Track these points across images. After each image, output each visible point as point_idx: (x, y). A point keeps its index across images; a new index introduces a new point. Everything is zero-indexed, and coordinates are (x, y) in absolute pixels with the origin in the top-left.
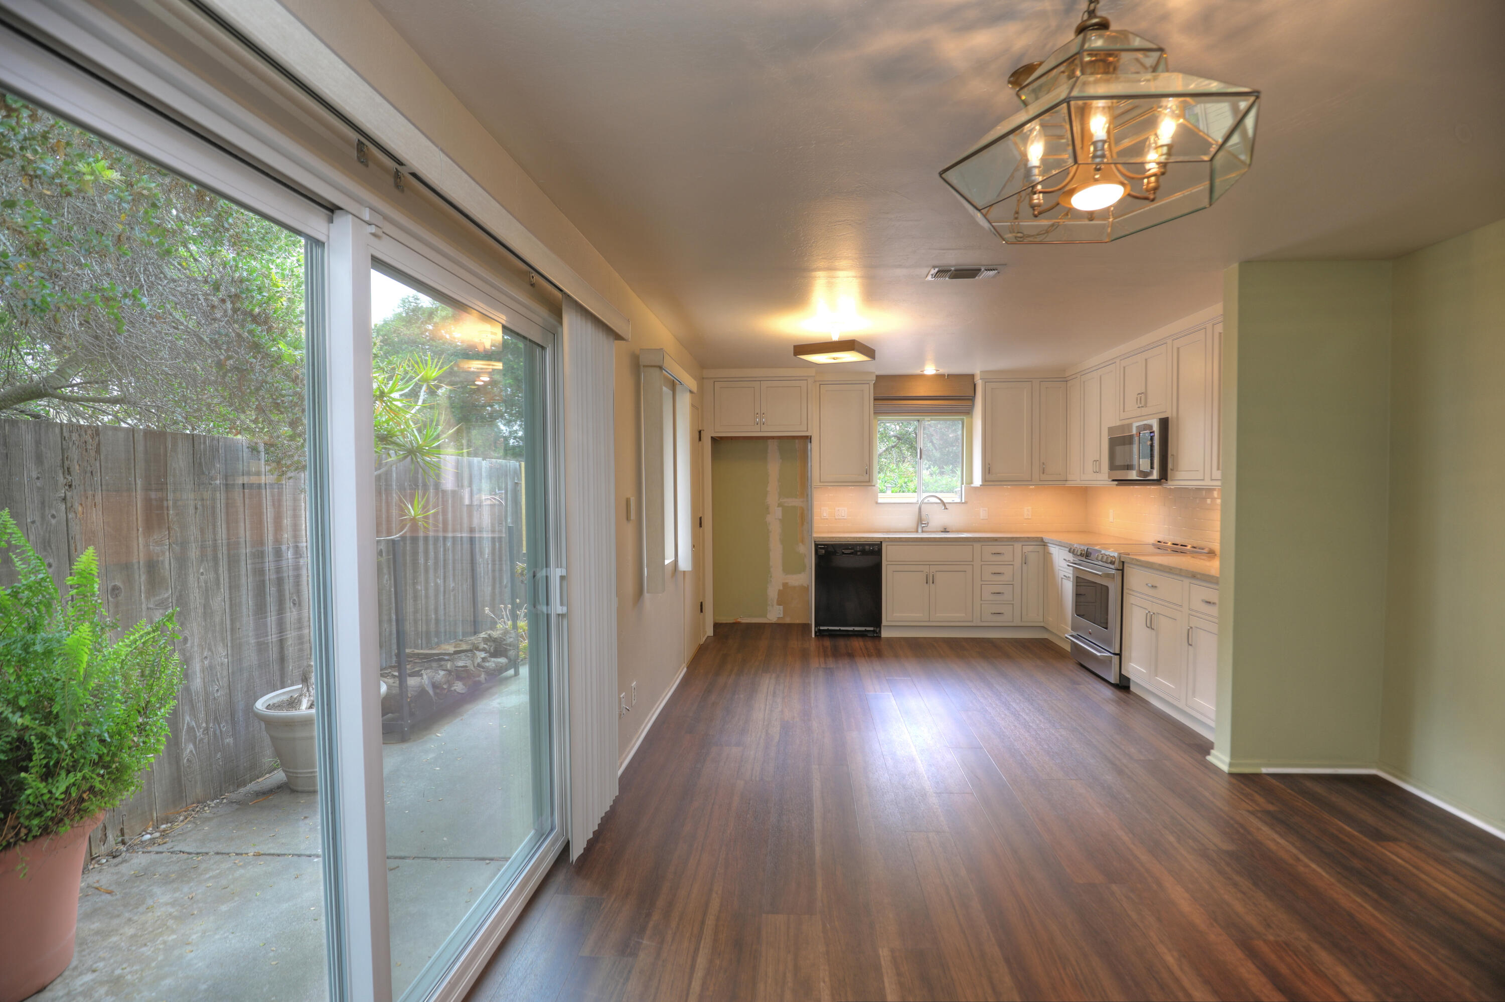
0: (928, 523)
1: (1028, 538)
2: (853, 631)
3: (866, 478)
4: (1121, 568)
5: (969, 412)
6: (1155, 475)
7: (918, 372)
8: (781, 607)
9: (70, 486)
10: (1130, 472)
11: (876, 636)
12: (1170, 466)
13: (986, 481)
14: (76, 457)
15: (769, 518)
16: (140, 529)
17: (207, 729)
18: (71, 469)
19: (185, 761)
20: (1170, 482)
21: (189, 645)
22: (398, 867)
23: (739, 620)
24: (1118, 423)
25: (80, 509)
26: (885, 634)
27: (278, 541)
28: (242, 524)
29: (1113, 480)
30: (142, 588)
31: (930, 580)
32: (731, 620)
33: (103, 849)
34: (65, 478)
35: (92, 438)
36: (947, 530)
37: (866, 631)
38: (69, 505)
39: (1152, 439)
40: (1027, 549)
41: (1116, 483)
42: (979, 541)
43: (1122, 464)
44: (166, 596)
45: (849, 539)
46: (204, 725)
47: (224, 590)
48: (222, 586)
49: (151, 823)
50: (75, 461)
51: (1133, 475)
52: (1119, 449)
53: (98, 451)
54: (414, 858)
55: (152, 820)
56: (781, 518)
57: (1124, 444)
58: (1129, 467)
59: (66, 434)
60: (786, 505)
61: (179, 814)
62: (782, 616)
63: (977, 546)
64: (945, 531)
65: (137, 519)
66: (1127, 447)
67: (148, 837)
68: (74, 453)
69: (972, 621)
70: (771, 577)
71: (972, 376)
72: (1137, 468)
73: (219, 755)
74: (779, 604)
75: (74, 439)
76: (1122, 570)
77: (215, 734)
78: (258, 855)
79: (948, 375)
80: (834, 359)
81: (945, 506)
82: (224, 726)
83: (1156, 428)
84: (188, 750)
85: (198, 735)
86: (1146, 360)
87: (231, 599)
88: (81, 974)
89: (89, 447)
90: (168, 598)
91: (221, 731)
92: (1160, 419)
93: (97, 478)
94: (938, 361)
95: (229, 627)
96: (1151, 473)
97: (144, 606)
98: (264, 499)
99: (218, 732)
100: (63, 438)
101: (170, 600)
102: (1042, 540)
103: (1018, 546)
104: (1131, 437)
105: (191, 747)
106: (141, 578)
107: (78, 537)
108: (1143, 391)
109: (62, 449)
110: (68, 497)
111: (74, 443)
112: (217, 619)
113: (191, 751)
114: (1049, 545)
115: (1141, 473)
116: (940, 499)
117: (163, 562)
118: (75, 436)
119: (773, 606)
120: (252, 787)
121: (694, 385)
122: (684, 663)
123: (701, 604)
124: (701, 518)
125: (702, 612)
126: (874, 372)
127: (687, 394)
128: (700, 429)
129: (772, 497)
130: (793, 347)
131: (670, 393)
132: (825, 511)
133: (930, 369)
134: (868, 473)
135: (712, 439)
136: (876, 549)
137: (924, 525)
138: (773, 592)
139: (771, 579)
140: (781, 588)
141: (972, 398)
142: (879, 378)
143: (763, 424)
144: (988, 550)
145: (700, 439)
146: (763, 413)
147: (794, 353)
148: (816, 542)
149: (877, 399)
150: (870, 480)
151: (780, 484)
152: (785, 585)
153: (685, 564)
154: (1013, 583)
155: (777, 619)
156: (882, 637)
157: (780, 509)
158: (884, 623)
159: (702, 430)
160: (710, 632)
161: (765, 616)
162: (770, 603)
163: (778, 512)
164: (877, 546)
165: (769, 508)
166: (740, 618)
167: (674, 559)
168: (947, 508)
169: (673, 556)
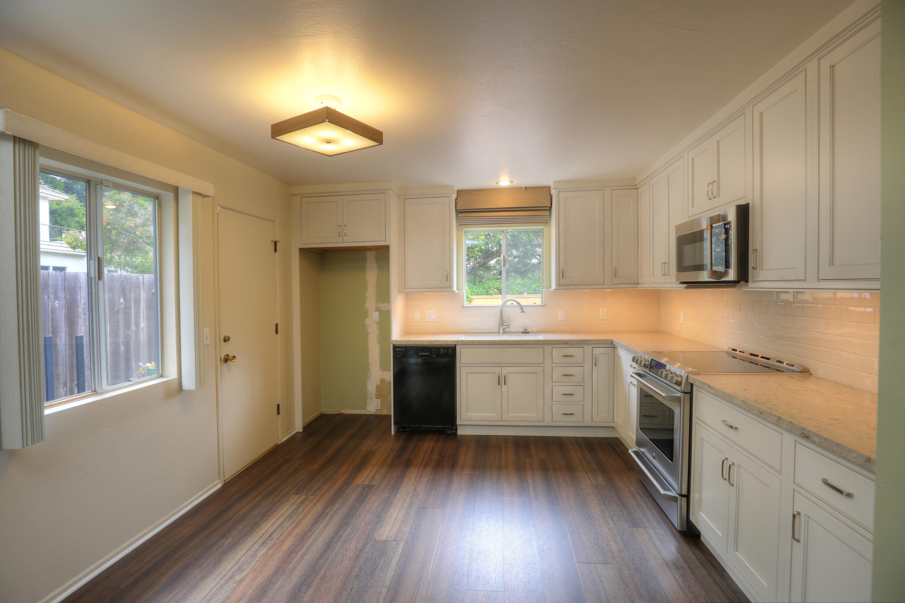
0: (509, 326)
1: (599, 340)
2: (432, 429)
3: (447, 284)
4: (689, 391)
5: (547, 222)
6: (732, 275)
7: (494, 184)
8: (379, 400)
10: (701, 273)
11: (453, 432)
12: (751, 264)
13: (560, 285)
15: (368, 321)
20: (751, 284)
23: (343, 412)
24: (687, 220)
26: (460, 432)
29: (682, 283)
31: (501, 381)
32: (335, 411)
36: (529, 330)
37: (444, 428)
39: (727, 231)
40: (597, 351)
41: (685, 285)
42: (549, 344)
43: (692, 264)
45: (424, 343)
51: (705, 276)
52: (688, 249)
56: (378, 320)
57: (694, 242)
58: (700, 268)
60: (383, 309)
62: (380, 408)
63: (548, 349)
66: (698, 244)
69: (544, 421)
70: (370, 373)
71: (549, 187)
72: (709, 267)
74: (377, 397)
76: (691, 393)
79: (526, 188)
80: (327, 142)
81: (522, 309)
83: (732, 217)
86: (718, 142)
92: (737, 205)
96: (725, 274)
102: (612, 342)
103: (588, 349)
104: (702, 232)
108: (715, 179)
114: (619, 348)
115: (714, 273)
116: (518, 303)
119: (372, 399)
121: (207, 188)
122: (219, 479)
123: (278, 406)
124: (277, 325)
125: (278, 413)
126: (454, 186)
127: (190, 198)
128: (276, 240)
129: (371, 302)
130: (270, 127)
131: (170, 196)
132: (417, 315)
133: (504, 182)
134: (449, 280)
135: (302, 250)
136: (451, 352)
137: (505, 327)
138: (372, 387)
139: (370, 375)
140: (379, 383)
141: (548, 208)
142: (459, 192)
143: (345, 235)
144: (557, 353)
145: (276, 250)
146: (345, 226)
147: (272, 134)
148: (394, 345)
149: (459, 212)
150: (450, 286)
151: (377, 290)
152: (382, 381)
153: (189, 383)
154: (583, 384)
155: (375, 411)
156: (456, 434)
157: (377, 313)
158: (459, 422)
159: (278, 241)
160: (299, 427)
161: (364, 408)
162: (369, 396)
163: (375, 316)
164: (451, 349)
165: (367, 313)
166: (344, 409)
167: (176, 377)
168: (523, 312)
169: (172, 374)
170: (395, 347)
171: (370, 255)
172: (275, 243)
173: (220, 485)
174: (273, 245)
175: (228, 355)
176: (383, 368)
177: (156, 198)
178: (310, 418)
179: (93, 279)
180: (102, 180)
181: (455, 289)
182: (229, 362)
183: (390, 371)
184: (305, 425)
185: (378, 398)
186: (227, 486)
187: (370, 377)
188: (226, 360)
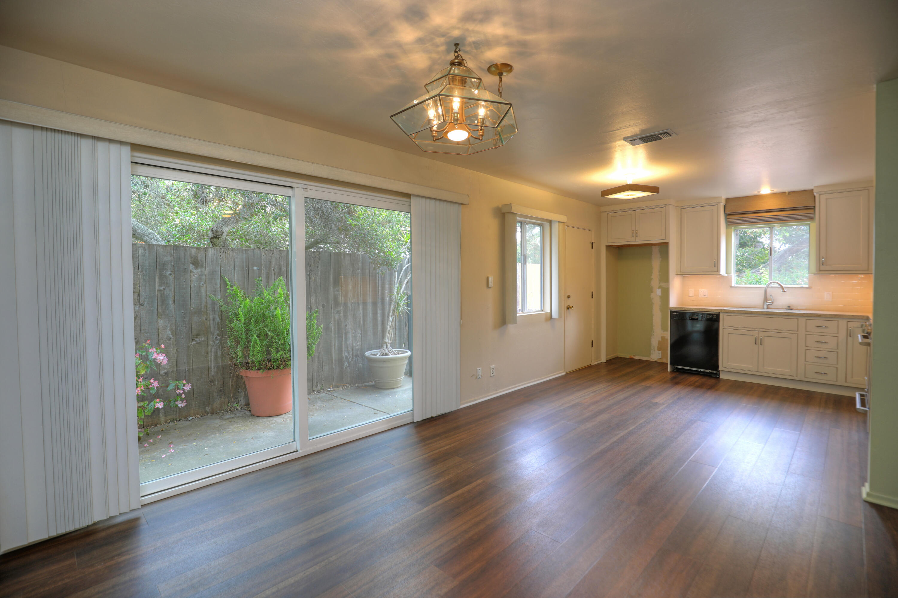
0: (773, 303)
1: (853, 316)
2: (701, 372)
3: (715, 269)
5: (811, 218)
7: (755, 193)
8: (660, 352)
9: (311, 271)
11: (716, 376)
13: (820, 271)
14: (313, 262)
15: (652, 295)
16: (332, 286)
17: (352, 359)
18: (311, 266)
19: (344, 368)
21: (347, 327)
22: (377, 413)
23: (633, 357)
25: (314, 278)
26: (722, 376)
27: (383, 294)
28: (369, 286)
30: (332, 306)
31: (759, 342)
32: (627, 356)
33: (316, 389)
34: (309, 268)
35: (318, 255)
36: (791, 308)
37: (710, 373)
38: (310, 277)
40: (851, 325)
42: (803, 316)
44: (340, 309)
45: (695, 309)
46: (352, 357)
47: (361, 310)
48: (360, 308)
49: (332, 386)
50: (312, 263)
53: (319, 260)
54: (384, 413)
55: (332, 385)
56: (660, 295)
59: (310, 254)
60: (664, 287)
61: (341, 386)
62: (660, 357)
63: (802, 320)
64: (789, 308)
65: (331, 282)
67: (329, 389)
68: (312, 261)
69: (797, 376)
70: (654, 332)
71: (811, 190)
73: (357, 369)
75: (312, 256)
77: (355, 360)
78: (349, 401)
79: (789, 193)
80: (629, 196)
81: (784, 290)
82: (359, 359)
84: (346, 365)
85: (349, 360)
87: (363, 313)
88: (289, 415)
89: (317, 258)
90: (340, 310)
91: (358, 361)
93: (319, 268)
94: (772, 184)
95: (362, 323)
97: (332, 312)
98: (378, 277)
99: (357, 361)
100: (309, 256)
101: (341, 311)
103: (842, 322)
105: (346, 363)
106: (332, 302)
107: (313, 287)
109: (309, 259)
110: (310, 275)
111: (312, 257)
112: (358, 320)
113: (347, 365)
116: (780, 285)
117: (339, 298)
118: (313, 255)
119: (654, 350)
120: (367, 384)
121: (564, 218)
122: (564, 370)
123: (592, 342)
124: (592, 293)
125: (592, 346)
126: (721, 197)
127: (557, 224)
128: (593, 242)
129: (655, 282)
130: (601, 192)
131: (548, 224)
132: (692, 292)
133: (765, 190)
134: (716, 266)
135: (607, 247)
136: (715, 317)
137: (769, 303)
138: (655, 342)
139: (654, 333)
140: (660, 340)
141: (813, 207)
142: (727, 200)
143: (637, 237)
144: (812, 323)
145: (592, 248)
146: (637, 230)
147: (602, 195)
148: (671, 310)
149: (727, 215)
150: (718, 271)
151: (660, 273)
152: (663, 338)
153: (555, 315)
154: (837, 351)
155: (657, 359)
156: (719, 378)
157: (660, 290)
158: (720, 368)
159: (594, 242)
160: (604, 360)
161: (649, 356)
162: (652, 348)
163: (659, 292)
164: (715, 316)
165: (652, 289)
166: (634, 355)
167: (549, 312)
168: (785, 292)
169: (547, 310)
170: (671, 312)
171: (655, 250)
172: (592, 243)
173: (564, 374)
174: (591, 244)
175: (569, 306)
176: (664, 329)
177: (541, 225)
178: (610, 356)
179: (523, 264)
180: (525, 221)
181: (723, 271)
182: (570, 309)
183: (668, 331)
184: (608, 359)
185: (660, 351)
186: (567, 374)
187: (653, 334)
188: (568, 308)
